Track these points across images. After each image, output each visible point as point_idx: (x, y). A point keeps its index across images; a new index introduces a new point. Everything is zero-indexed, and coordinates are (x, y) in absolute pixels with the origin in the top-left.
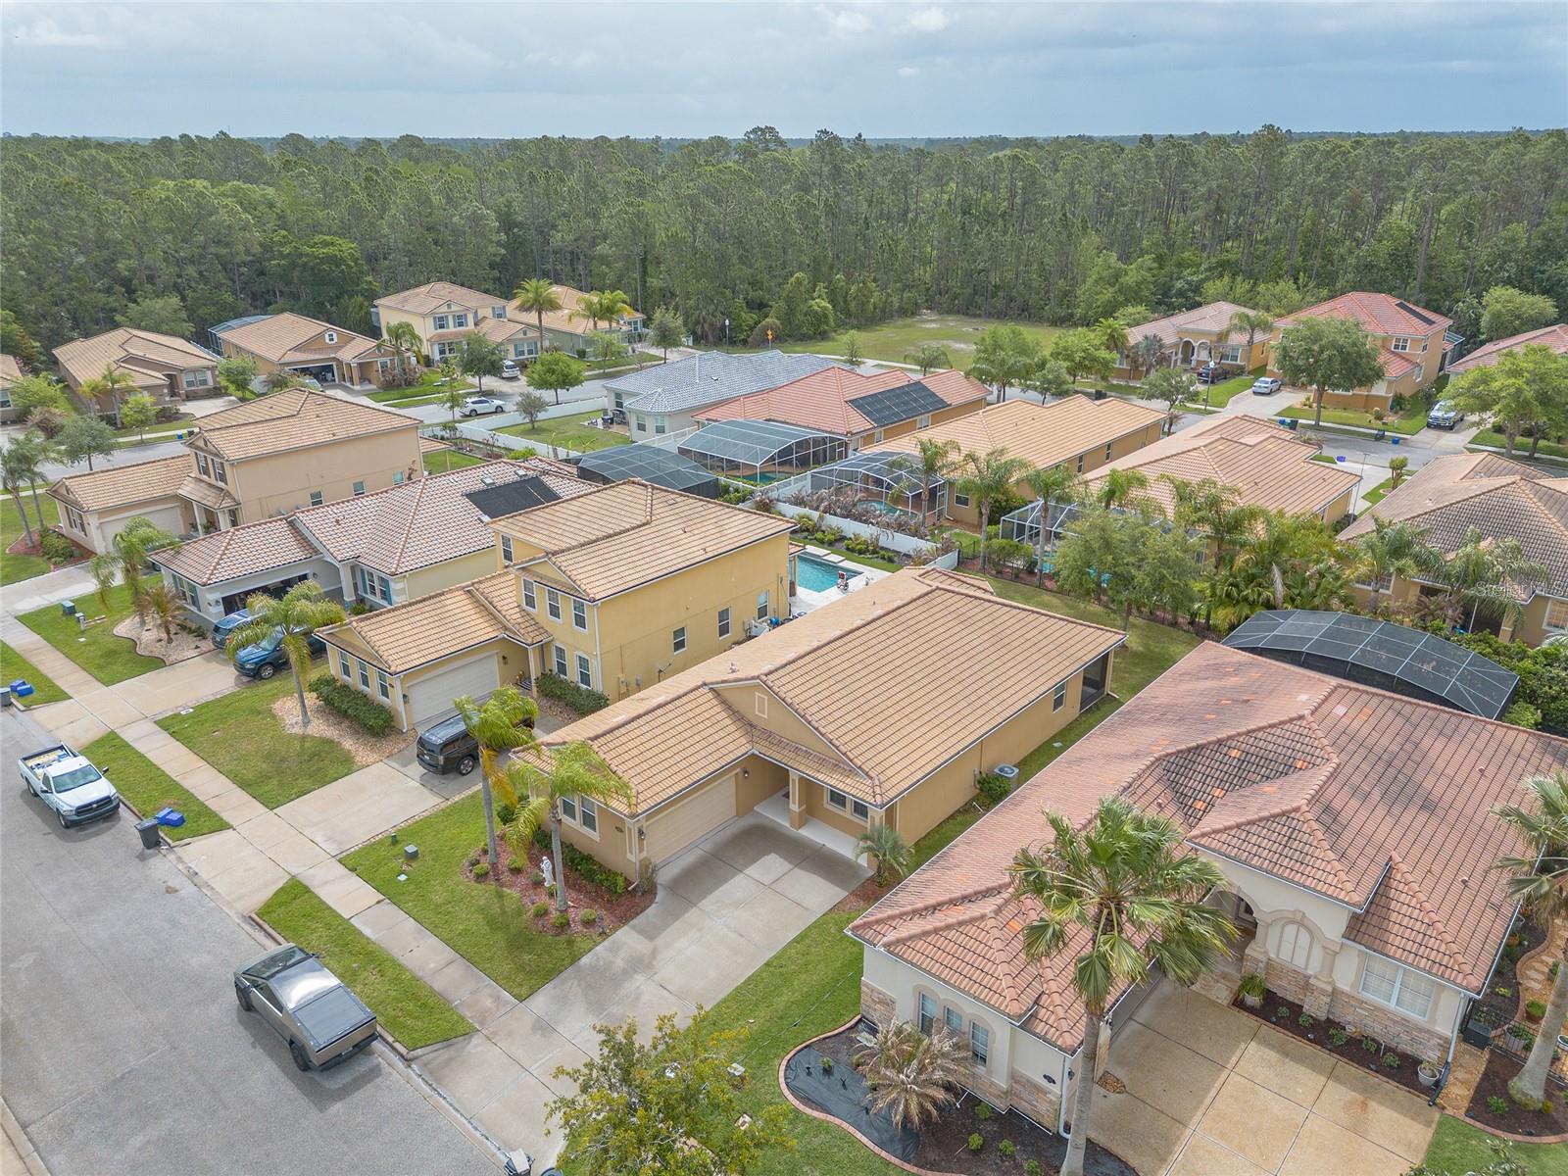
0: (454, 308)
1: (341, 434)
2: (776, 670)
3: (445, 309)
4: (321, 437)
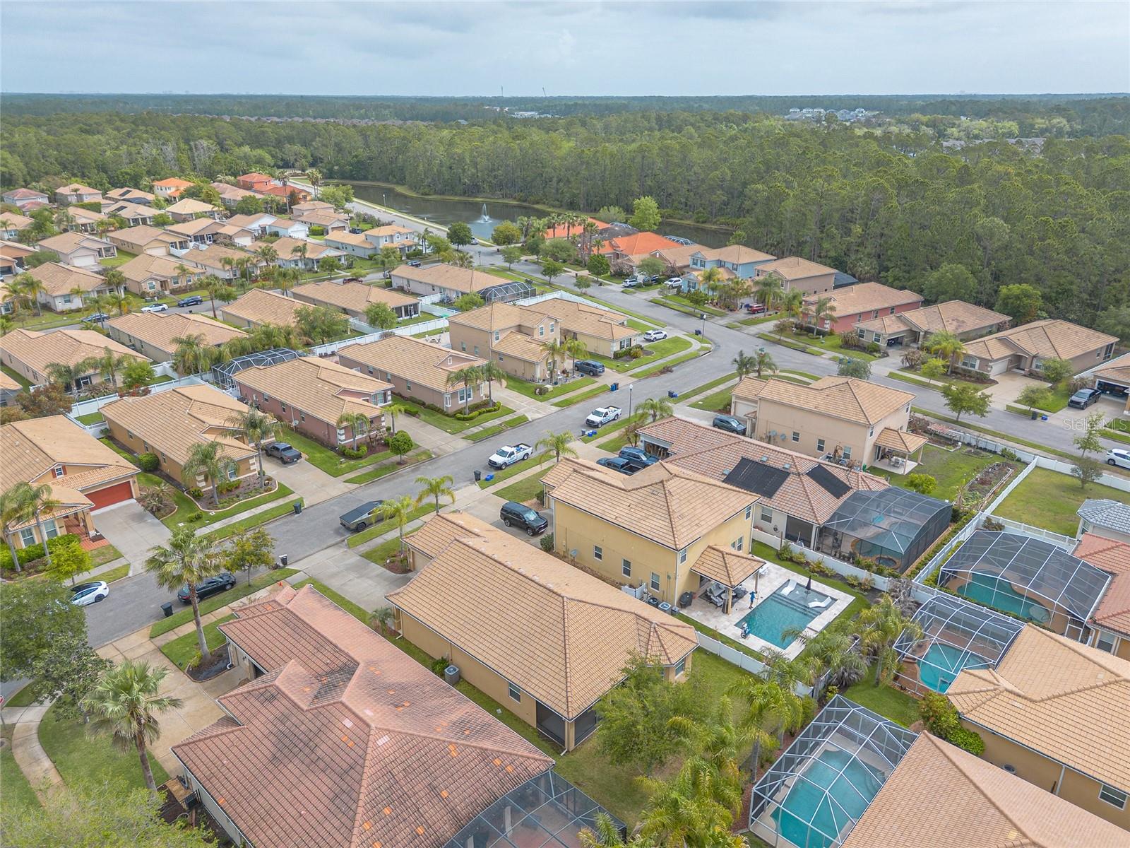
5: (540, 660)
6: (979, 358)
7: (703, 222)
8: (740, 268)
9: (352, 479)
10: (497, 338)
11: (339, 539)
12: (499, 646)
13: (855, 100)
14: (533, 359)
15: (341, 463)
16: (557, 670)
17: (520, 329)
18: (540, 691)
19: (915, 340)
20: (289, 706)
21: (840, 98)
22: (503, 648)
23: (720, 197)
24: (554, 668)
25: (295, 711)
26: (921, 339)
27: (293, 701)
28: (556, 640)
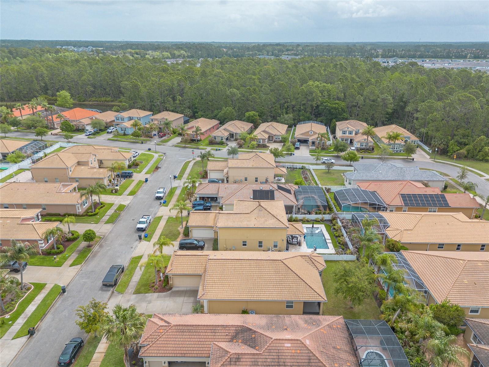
0: (349, 129)
1: (255, 166)
2: (213, 259)
3: (346, 129)
4: (250, 166)
5: (295, 287)
6: (262, 139)
7: (83, 101)
8: (141, 119)
9: (72, 263)
10: (71, 171)
11: (110, 293)
12: (274, 290)
13: (85, 43)
14: (101, 176)
15: (55, 258)
16: (305, 287)
17: (79, 163)
18: (306, 297)
19: (233, 137)
20: (251, 357)
21: (78, 42)
22: (276, 291)
23: (90, 88)
24: (303, 287)
25: (256, 357)
26: (234, 136)
27: (251, 354)
28: (293, 277)
